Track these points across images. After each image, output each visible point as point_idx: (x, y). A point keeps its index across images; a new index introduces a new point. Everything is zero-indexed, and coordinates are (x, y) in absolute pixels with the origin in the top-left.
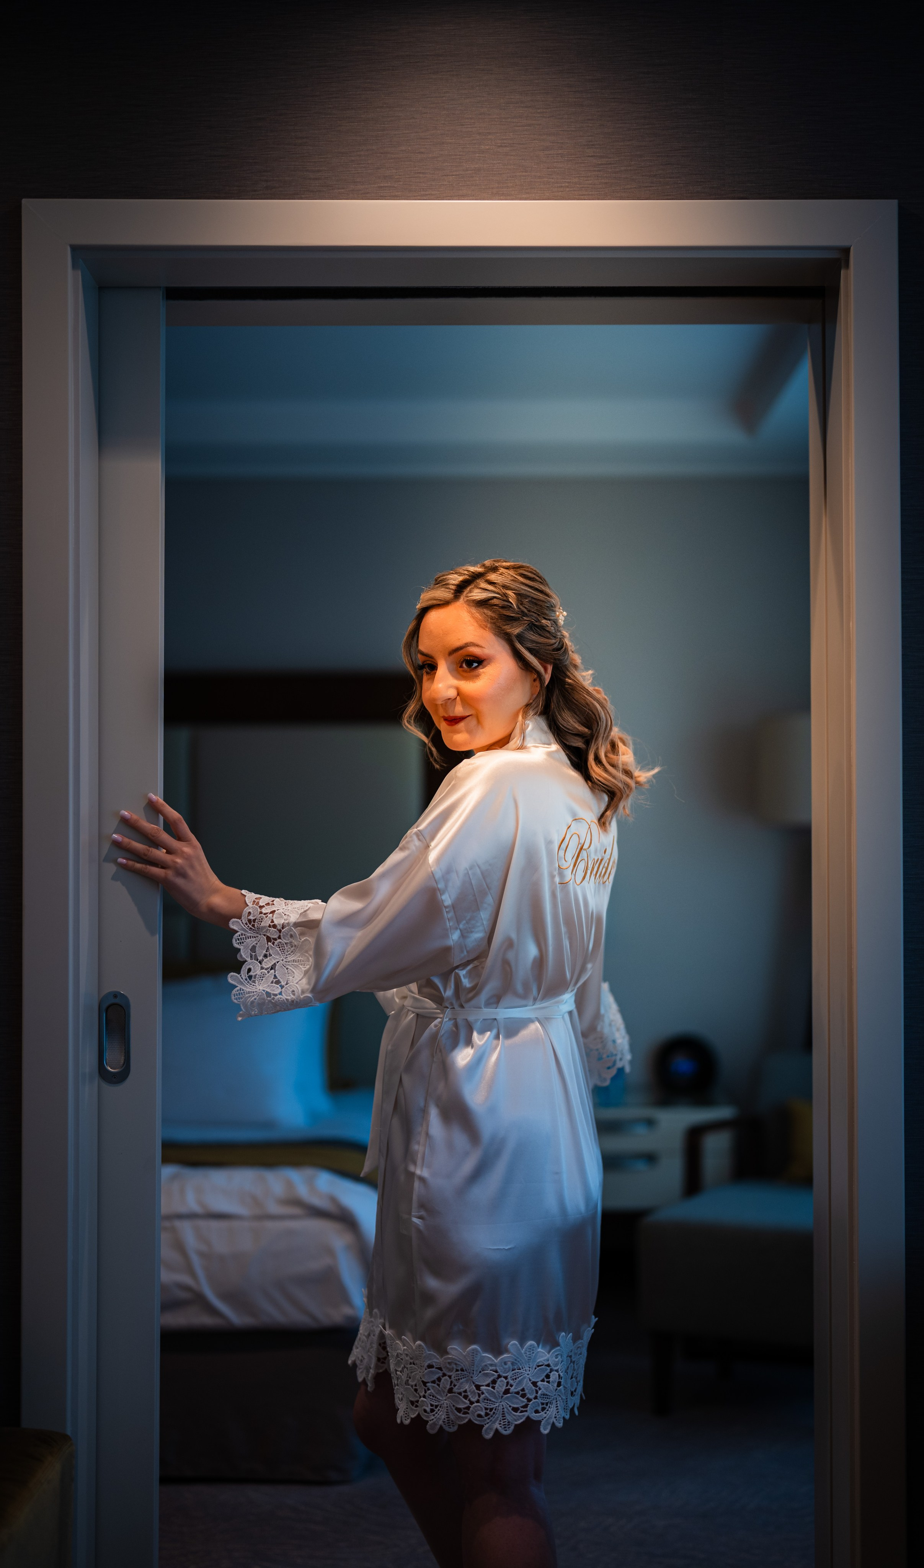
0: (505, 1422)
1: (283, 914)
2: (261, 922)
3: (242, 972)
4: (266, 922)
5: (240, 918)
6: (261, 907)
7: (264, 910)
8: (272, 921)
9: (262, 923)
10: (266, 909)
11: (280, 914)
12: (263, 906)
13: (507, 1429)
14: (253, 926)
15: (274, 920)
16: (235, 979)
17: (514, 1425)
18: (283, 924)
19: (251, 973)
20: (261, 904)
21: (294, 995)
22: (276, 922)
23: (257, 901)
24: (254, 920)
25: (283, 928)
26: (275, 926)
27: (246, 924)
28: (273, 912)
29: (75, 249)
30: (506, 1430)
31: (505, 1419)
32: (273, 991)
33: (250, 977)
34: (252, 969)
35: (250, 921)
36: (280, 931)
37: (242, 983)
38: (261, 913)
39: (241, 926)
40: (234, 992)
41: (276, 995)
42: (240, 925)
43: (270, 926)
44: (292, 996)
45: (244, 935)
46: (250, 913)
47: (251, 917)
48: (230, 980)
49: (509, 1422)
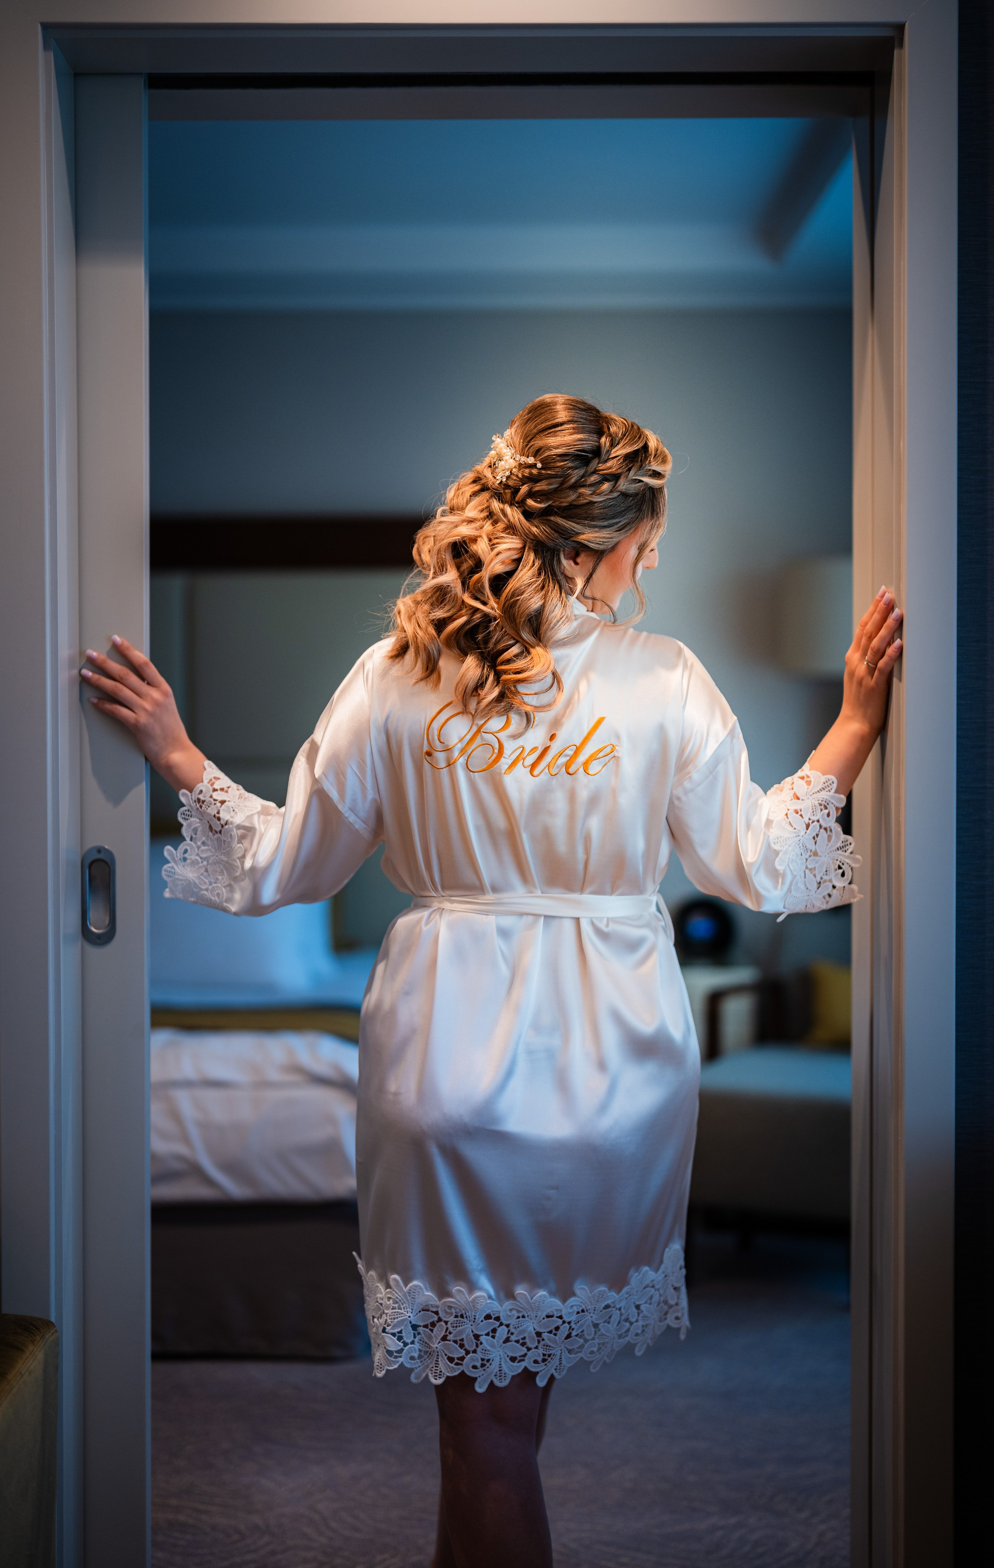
0: (437, 1370)
1: (232, 810)
2: (209, 807)
3: (178, 850)
4: (212, 811)
5: (191, 791)
6: (215, 790)
7: (215, 795)
8: (218, 813)
9: (209, 809)
10: (218, 794)
11: (228, 807)
12: (217, 790)
13: (438, 1379)
14: (201, 807)
15: (221, 812)
16: (171, 854)
17: (445, 1376)
18: (227, 821)
19: (186, 855)
20: (216, 786)
21: (219, 898)
22: (221, 815)
23: (213, 780)
24: (203, 802)
25: (226, 824)
26: (219, 819)
27: (195, 802)
28: (223, 802)
29: (46, 27)
30: (436, 1379)
31: (437, 1367)
32: (201, 884)
33: (185, 859)
34: (189, 851)
35: (199, 800)
36: (222, 826)
37: (175, 862)
38: (211, 797)
39: (190, 802)
40: (165, 867)
41: (202, 890)
42: (189, 799)
43: (215, 816)
44: (217, 898)
45: (191, 812)
46: (201, 792)
47: (201, 797)
48: (166, 854)
49: (441, 1372)
